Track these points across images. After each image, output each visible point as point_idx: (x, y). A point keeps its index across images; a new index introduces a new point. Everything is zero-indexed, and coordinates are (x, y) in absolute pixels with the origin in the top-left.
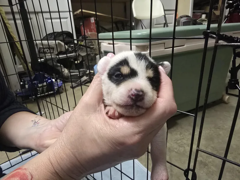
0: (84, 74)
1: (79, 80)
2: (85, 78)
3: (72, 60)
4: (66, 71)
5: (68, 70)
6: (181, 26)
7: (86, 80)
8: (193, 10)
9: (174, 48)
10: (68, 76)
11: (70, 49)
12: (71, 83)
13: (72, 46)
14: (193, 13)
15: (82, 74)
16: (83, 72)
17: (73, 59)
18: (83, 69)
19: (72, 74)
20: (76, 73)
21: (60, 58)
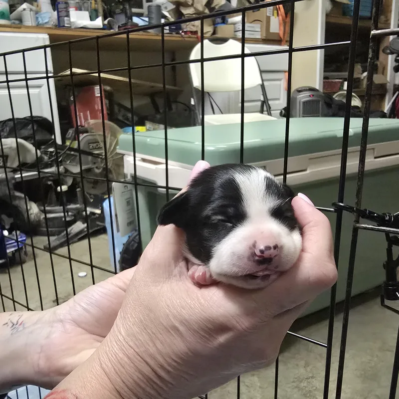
0: (78, 216)
1: (65, 232)
2: (79, 226)
3: (49, 183)
4: (34, 209)
5: (38, 206)
6: (300, 117)
7: (81, 232)
8: (324, 71)
9: (287, 176)
10: (39, 221)
11: (46, 158)
12: (47, 238)
13: (51, 152)
14: (325, 78)
15: (72, 215)
16: (75, 212)
17: (50, 180)
18: (75, 203)
19: (50, 216)
20: (56, 213)
21: (24, 179)
